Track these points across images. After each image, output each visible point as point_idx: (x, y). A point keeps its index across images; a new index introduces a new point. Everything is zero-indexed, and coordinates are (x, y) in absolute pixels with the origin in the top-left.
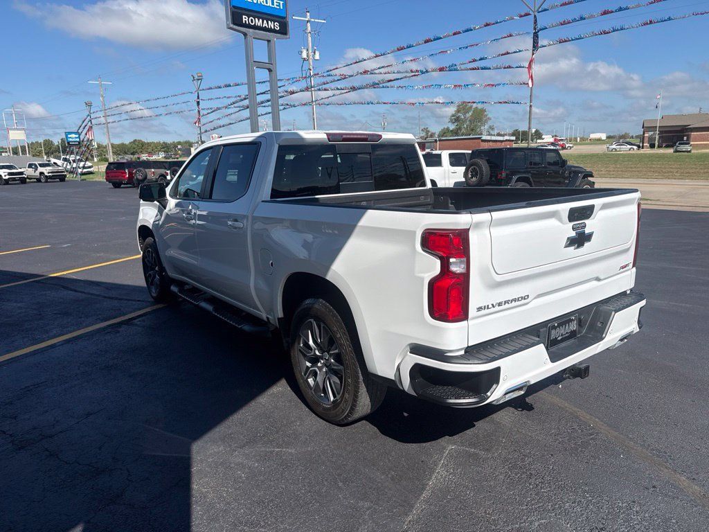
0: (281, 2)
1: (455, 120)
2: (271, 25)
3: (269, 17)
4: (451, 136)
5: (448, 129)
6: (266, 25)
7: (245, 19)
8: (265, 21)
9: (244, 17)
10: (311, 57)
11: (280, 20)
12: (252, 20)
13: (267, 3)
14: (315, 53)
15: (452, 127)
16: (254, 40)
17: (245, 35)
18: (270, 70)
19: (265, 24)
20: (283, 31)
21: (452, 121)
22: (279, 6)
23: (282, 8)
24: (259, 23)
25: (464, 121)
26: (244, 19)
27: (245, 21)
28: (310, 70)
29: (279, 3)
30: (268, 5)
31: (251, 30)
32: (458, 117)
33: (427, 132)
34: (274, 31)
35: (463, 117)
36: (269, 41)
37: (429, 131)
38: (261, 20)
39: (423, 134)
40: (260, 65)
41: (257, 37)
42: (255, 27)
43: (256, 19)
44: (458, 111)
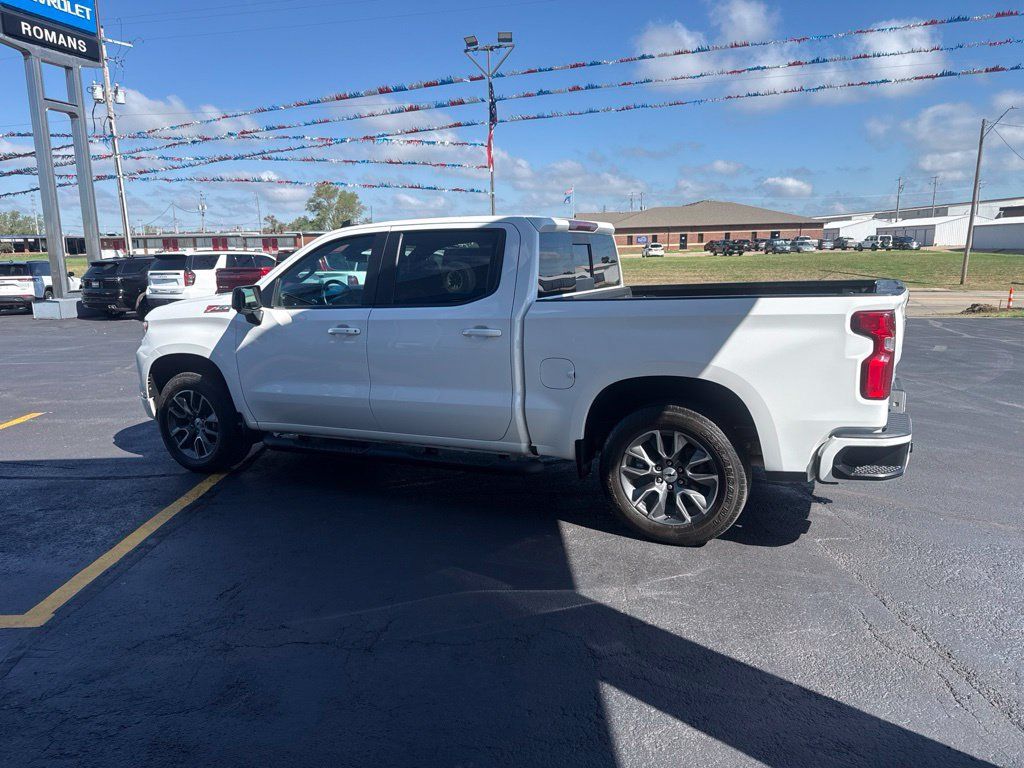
0: (88, 10)
1: (315, 206)
2: (72, 43)
3: (68, 31)
4: (311, 230)
5: (305, 219)
6: (64, 42)
7: (25, 27)
8: (61, 36)
9: (23, 24)
10: (110, 99)
11: (89, 37)
12: (38, 31)
13: (62, 6)
14: (116, 92)
15: (312, 217)
16: (43, 64)
17: (26, 54)
18: (73, 116)
19: (62, 40)
20: (93, 54)
21: (309, 208)
22: (84, 14)
23: (88, 18)
24: (51, 37)
25: (329, 209)
26: (24, 29)
27: (26, 31)
28: (111, 118)
29: (84, 10)
30: (65, 10)
31: (37, 47)
32: (319, 204)
33: (274, 222)
34: (77, 53)
35: (326, 204)
36: (68, 68)
37: (276, 221)
38: (54, 33)
39: (268, 225)
40: (56, 104)
41: (50, 60)
42: (44, 43)
43: (46, 31)
44: (319, 195)
